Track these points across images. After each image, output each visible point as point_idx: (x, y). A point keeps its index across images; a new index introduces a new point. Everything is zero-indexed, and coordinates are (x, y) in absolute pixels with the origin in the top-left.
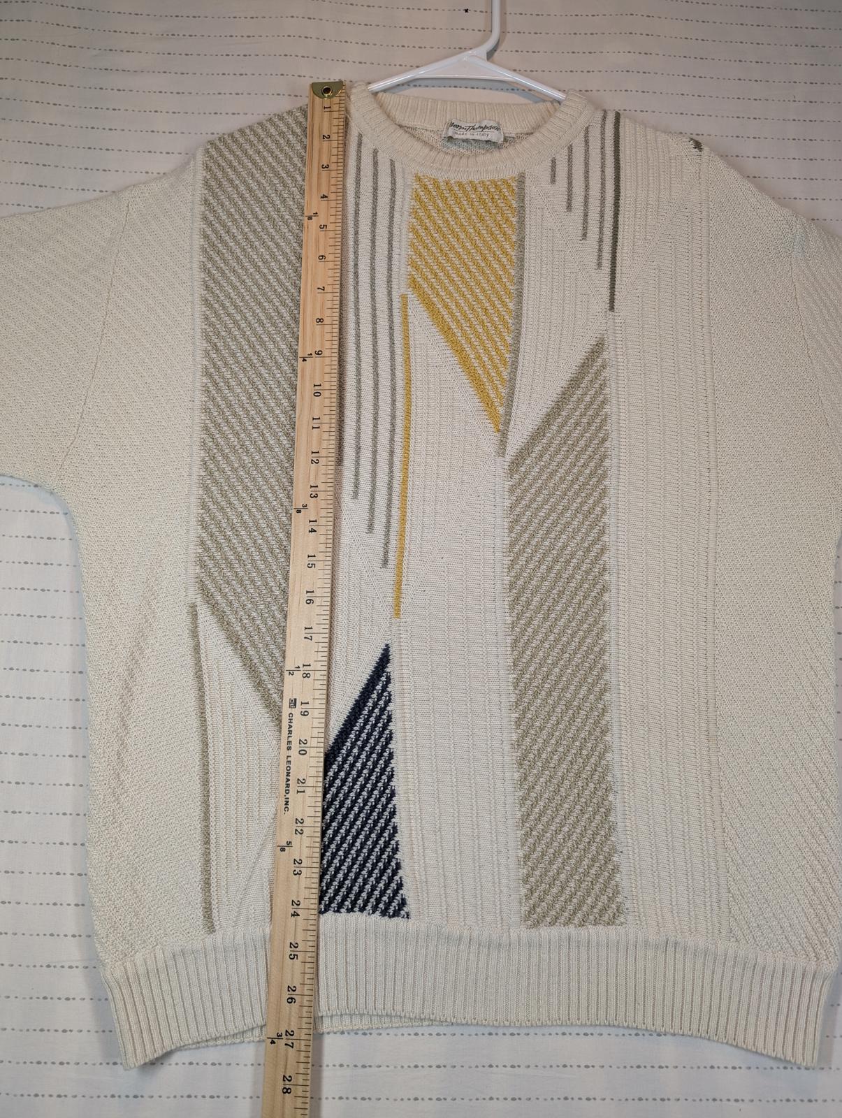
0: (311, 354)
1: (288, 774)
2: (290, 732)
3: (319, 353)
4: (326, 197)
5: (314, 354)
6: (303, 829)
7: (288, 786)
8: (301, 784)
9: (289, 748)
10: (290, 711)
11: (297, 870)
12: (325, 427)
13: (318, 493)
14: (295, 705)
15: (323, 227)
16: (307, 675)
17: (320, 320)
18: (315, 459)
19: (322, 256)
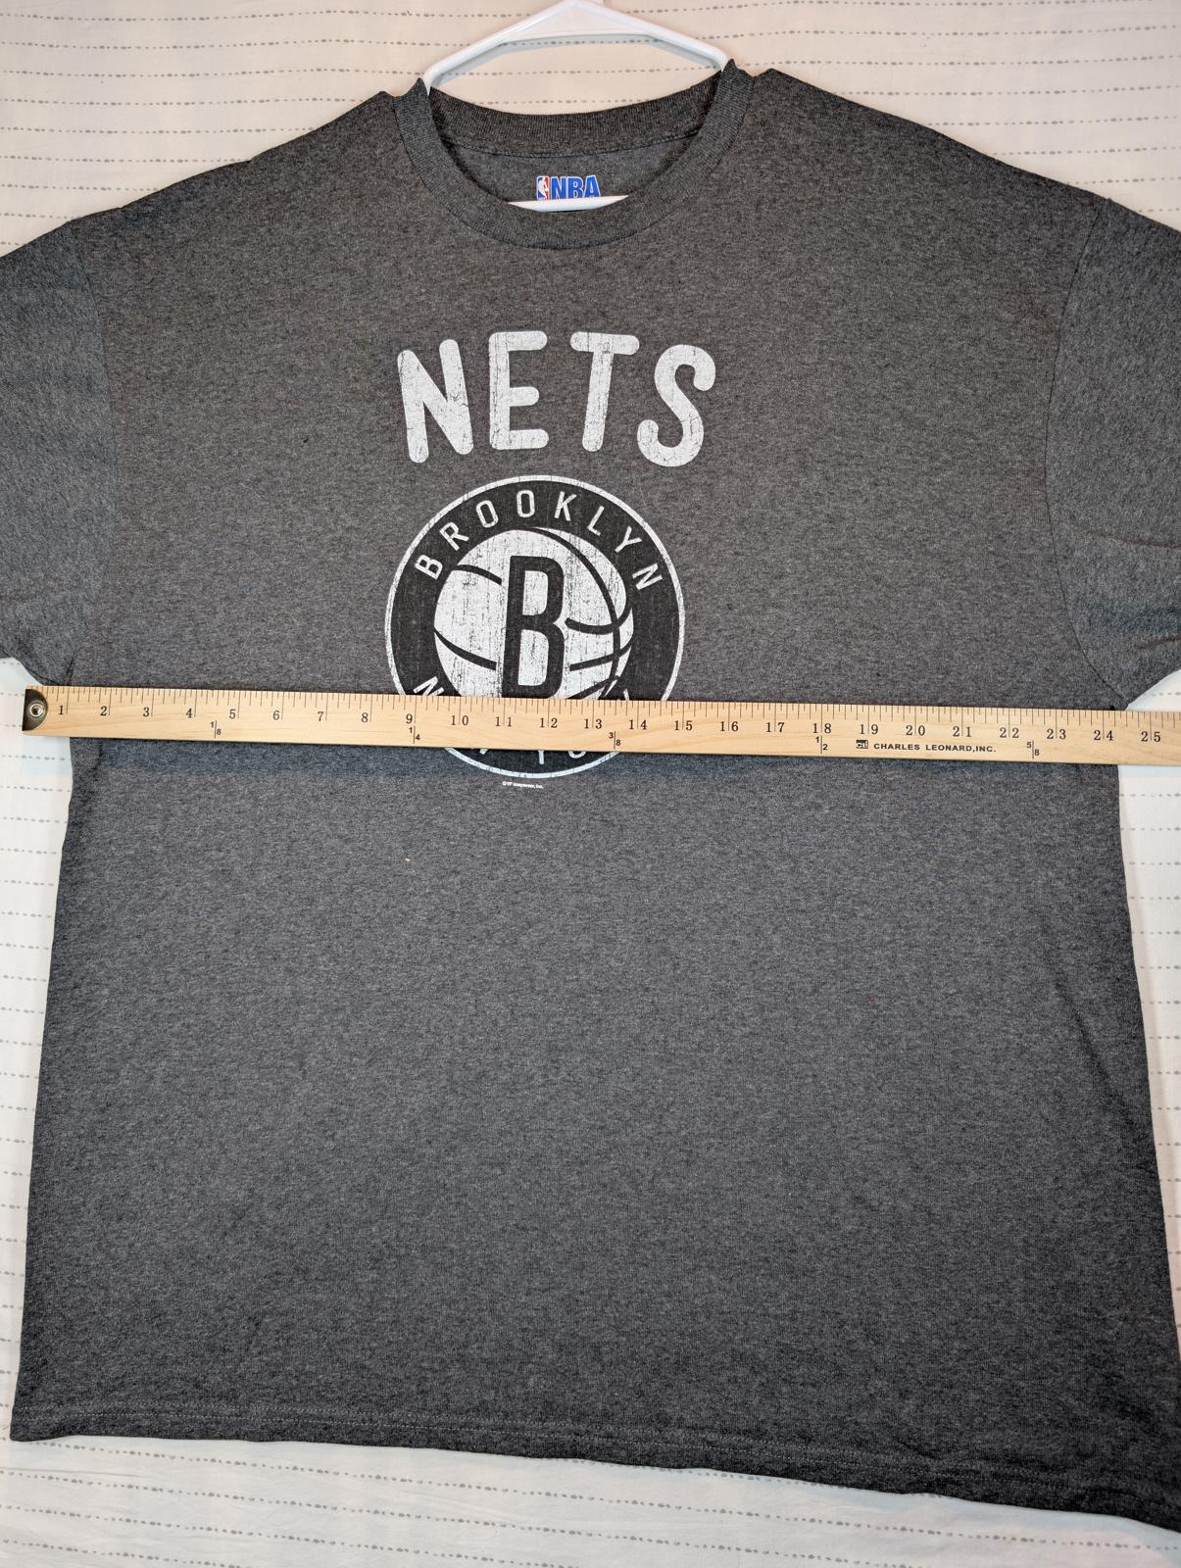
0: (411, 729)
1: (948, 748)
2: (898, 746)
3: (410, 719)
4: (190, 710)
6: (1012, 728)
7: (962, 748)
8: (960, 732)
10: (871, 745)
11: (1060, 734)
12: (510, 711)
14: (864, 741)
16: (828, 728)
18: (551, 723)
19: (274, 715)
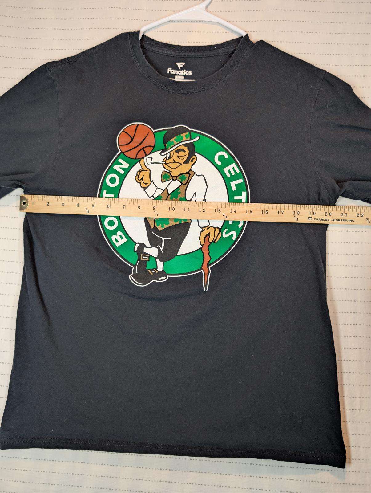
0: (155, 212)
3: (154, 208)
4: (78, 204)
5: (155, 210)
7: (344, 220)
8: (343, 215)
9: (329, 220)
10: (313, 219)
12: (189, 206)
13: (218, 209)
14: (311, 218)
15: (93, 205)
16: (299, 213)
17: (139, 207)
19: (108, 206)
